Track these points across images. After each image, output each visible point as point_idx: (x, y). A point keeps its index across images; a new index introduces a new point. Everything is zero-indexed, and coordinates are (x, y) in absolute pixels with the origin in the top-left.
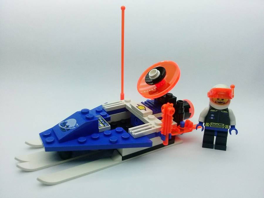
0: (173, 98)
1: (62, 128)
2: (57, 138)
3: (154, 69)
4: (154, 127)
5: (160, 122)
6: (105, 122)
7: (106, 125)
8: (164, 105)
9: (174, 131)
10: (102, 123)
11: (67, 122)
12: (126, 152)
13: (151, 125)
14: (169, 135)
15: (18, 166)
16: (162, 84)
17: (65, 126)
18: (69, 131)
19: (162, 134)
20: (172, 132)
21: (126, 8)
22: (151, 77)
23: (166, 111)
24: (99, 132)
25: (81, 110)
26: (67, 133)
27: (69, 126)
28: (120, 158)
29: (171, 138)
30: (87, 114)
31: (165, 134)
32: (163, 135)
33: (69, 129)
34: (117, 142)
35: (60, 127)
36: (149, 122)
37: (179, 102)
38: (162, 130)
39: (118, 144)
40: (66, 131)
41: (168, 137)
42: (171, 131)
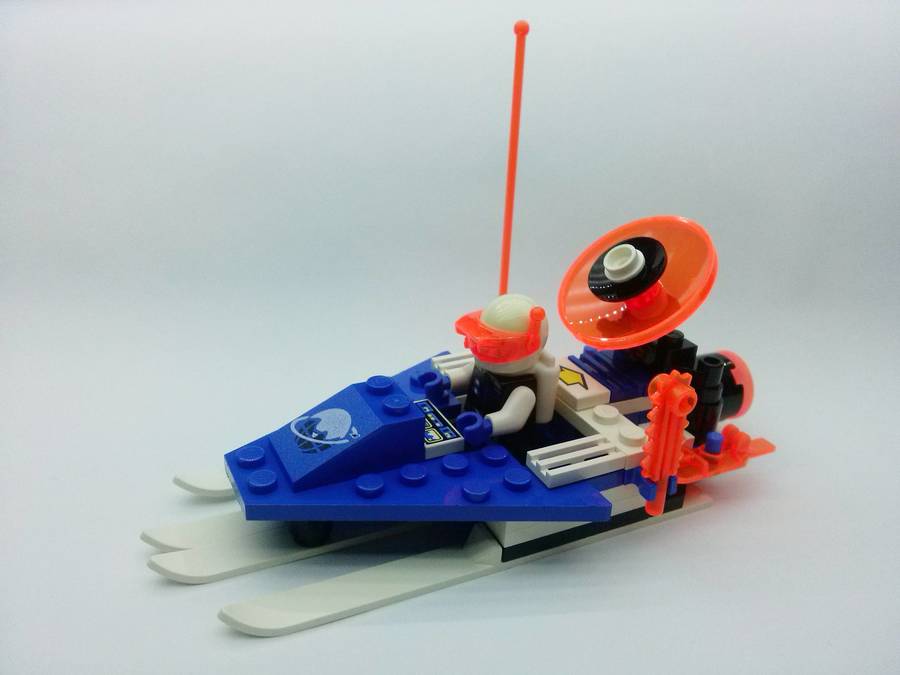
0: (685, 346)
1: (302, 440)
2: (287, 477)
3: (624, 246)
4: (616, 450)
5: (638, 432)
6: (445, 424)
7: (449, 436)
8: (660, 379)
9: (686, 467)
10: (434, 427)
11: (319, 420)
12: (515, 532)
13: (605, 441)
14: (671, 479)
15: (153, 566)
16: (648, 299)
17: (314, 435)
18: (325, 451)
19: (646, 476)
20: (681, 471)
21: (531, 28)
22: (610, 272)
23: (666, 398)
24: (427, 458)
25: (365, 380)
26: (321, 459)
27: (326, 433)
28: (496, 552)
29: (674, 491)
30: (390, 396)
31: (656, 479)
32: (648, 479)
33: (329, 446)
34: (487, 498)
35: (297, 437)
36: (597, 429)
37: (708, 364)
38: (645, 463)
39: (492, 505)
40: (315, 451)
41: (666, 487)
42: (678, 466)
